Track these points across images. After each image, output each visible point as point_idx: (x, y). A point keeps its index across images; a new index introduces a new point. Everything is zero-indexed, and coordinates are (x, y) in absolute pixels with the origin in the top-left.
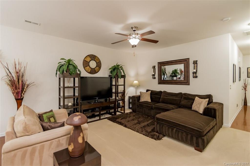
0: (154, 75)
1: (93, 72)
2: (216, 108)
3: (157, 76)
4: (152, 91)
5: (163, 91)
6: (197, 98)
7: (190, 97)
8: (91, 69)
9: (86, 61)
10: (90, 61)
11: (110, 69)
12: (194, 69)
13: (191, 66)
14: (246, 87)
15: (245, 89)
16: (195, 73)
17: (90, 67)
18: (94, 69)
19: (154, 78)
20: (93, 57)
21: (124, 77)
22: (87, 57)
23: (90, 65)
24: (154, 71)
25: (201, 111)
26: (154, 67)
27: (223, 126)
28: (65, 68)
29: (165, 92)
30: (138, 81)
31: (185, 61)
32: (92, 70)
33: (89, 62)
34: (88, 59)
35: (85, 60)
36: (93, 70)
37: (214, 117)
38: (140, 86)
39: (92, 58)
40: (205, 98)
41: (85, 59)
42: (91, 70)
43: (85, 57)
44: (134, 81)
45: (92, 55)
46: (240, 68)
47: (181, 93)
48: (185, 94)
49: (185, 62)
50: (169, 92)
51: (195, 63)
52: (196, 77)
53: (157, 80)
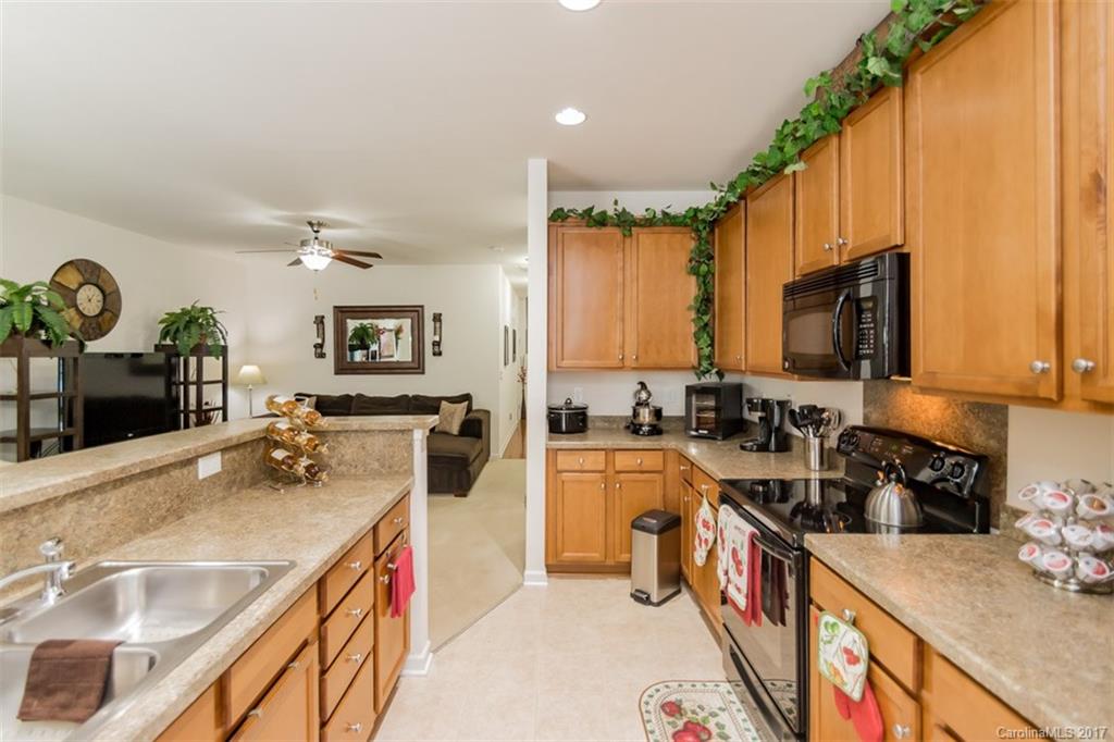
0: (320, 346)
1: (91, 331)
2: (482, 418)
3: (329, 348)
4: (318, 397)
5: (353, 394)
6: (444, 403)
7: (430, 403)
8: (81, 321)
9: (63, 285)
10: (81, 285)
11: (161, 322)
12: (435, 334)
13: (429, 325)
14: (524, 374)
15: (523, 380)
16: (437, 344)
17: (77, 309)
18: (94, 321)
19: (322, 356)
20: (91, 272)
21: (223, 351)
22: (67, 267)
23: (78, 302)
24: (321, 332)
25: (455, 430)
26: (320, 321)
27: (490, 458)
28: (23, 320)
29: (360, 396)
30: (260, 367)
31: (415, 312)
32: (87, 325)
33: (76, 291)
34: (71, 279)
35: (59, 283)
36: (90, 324)
37: (478, 435)
38: (265, 383)
39: (87, 276)
40: (461, 402)
41: (57, 279)
42: (83, 324)
43: (58, 270)
44: (241, 367)
45: (87, 261)
46: (514, 331)
47: (407, 396)
48: (416, 398)
49: (413, 314)
50: (371, 395)
51: (437, 318)
52: (440, 354)
53: (330, 360)
